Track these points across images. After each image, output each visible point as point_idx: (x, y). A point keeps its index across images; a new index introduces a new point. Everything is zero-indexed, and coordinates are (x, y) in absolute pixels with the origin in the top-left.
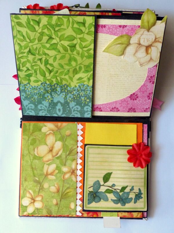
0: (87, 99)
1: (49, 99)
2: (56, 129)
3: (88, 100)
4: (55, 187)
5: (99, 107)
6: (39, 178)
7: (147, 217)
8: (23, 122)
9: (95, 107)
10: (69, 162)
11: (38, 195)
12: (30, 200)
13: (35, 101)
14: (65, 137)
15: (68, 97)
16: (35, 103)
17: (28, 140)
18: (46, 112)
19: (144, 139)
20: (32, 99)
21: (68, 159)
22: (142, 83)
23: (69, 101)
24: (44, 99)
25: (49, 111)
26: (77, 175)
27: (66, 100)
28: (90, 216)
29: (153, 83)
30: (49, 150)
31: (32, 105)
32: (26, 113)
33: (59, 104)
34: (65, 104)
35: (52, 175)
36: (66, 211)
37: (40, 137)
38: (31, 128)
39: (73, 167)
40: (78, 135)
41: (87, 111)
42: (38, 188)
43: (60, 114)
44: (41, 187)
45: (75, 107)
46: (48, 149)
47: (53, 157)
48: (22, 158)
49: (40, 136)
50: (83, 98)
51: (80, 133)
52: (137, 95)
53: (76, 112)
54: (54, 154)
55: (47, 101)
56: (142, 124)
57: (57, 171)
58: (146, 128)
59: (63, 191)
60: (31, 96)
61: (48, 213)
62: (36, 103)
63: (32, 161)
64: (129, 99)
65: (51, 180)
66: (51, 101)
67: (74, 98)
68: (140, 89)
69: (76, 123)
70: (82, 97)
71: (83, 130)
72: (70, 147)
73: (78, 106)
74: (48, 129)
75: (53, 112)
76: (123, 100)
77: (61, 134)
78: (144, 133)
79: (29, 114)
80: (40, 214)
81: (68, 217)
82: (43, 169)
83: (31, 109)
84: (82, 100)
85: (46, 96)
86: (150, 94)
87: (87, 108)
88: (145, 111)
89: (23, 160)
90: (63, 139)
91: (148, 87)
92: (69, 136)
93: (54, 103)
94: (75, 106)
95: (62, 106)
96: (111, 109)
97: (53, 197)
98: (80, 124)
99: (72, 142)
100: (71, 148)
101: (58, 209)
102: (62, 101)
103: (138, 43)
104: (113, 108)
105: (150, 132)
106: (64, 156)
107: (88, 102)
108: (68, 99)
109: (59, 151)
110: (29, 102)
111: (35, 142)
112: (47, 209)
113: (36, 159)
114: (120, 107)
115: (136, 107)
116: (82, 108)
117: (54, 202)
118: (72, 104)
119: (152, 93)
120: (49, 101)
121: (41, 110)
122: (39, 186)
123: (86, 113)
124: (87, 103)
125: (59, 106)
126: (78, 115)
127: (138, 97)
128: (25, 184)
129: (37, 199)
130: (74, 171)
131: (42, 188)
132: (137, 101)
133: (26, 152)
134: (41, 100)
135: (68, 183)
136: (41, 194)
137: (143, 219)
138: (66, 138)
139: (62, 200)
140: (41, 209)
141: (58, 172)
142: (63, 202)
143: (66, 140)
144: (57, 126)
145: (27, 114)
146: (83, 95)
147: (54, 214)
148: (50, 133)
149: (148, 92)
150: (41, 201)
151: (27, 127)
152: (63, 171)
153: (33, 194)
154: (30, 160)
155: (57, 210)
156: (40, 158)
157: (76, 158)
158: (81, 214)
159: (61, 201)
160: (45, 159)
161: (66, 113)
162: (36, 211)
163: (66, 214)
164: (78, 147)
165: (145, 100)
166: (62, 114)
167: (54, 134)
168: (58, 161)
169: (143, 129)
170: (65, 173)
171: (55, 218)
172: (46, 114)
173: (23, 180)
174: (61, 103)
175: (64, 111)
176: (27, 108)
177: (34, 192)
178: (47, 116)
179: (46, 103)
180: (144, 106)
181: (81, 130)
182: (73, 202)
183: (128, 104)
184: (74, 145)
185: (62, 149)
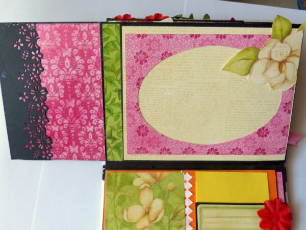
2: (153, 180)
5: (214, 149)
8: (107, 172)
9: (210, 148)
14: (167, 193)
17: (114, 198)
19: (279, 194)
21: (172, 226)
22: (275, 113)
29: (289, 112)
30: (144, 212)
37: (130, 194)
38: (119, 179)
40: (185, 190)
46: (143, 210)
47: (150, 222)
48: (105, 225)
49: (131, 192)
51: (188, 186)
52: (267, 130)
54: (152, 218)
56: (274, 171)
58: (280, 177)
63: (119, 229)
64: (257, 135)
68: (271, 121)
69: (182, 171)
71: (192, 182)
72: (175, 207)
74: (142, 182)
76: (248, 138)
77: (160, 188)
78: (279, 184)
86: (285, 127)
88: (278, 153)
89: (107, 228)
90: (163, 195)
91: (282, 118)
92: (173, 190)
96: (231, 151)
98: (187, 174)
99: (177, 200)
100: (177, 208)
103: (269, 57)
104: (233, 150)
105: (286, 183)
106: (166, 222)
109: (159, 214)
111: (124, 201)
113: (125, 226)
114: (244, 147)
115: (265, 148)
119: (288, 126)
127: (268, 133)
132: (268, 138)
133: (111, 216)
143: (168, 196)
144: (155, 177)
148: (146, 187)
149: (282, 125)
151: (112, 178)
154: (117, 227)
156: (131, 225)
157: (184, 224)
164: (185, 207)
165: (279, 137)
167: (151, 188)
168: (158, 229)
169: (276, 179)
180: (277, 146)
181: (189, 182)
183: (255, 143)
184: (180, 204)
185: (163, 211)
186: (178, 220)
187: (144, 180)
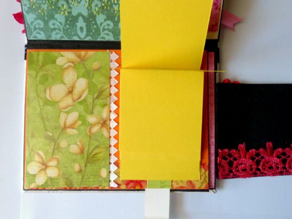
1: (65, 10)
2: (78, 60)
4: (78, 145)
6: (53, 133)
7: (214, 189)
8: (28, 51)
10: (97, 109)
11: (52, 158)
12: (39, 165)
13: (44, 15)
14: (92, 72)
15: (93, 5)
16: (44, 18)
17: (36, 77)
18: (62, 33)
19: (209, 74)
20: (40, 11)
21: (96, 104)
23: (95, 12)
24: (57, 9)
25: (66, 31)
26: (110, 128)
27: (90, 12)
28: (131, 188)
30: (68, 91)
31: (39, 21)
32: (32, 36)
33: (81, 19)
34: (89, 19)
35: (73, 128)
36: (94, 181)
37: (53, 72)
38: (41, 58)
39: (105, 115)
40: (111, 69)
42: (52, 147)
43: (82, 35)
44: (56, 146)
45: (105, 24)
46: (66, 89)
47: (74, 101)
48: (27, 104)
49: (54, 71)
50: (116, 7)
51: (114, 65)
53: (107, 32)
54: (76, 97)
55: (63, 13)
56: (206, 51)
57: (80, 122)
58: (212, 58)
59: (90, 151)
60: (37, 5)
61: (67, 185)
62: (46, 18)
63: (42, 107)
65: (70, 135)
66: (69, 13)
67: (102, 7)
69: (108, 51)
70: (114, 6)
71: (119, 61)
72: (99, 87)
73: (109, 22)
74: (66, 61)
75: (73, 33)
77: (86, 68)
78: (210, 65)
79: (36, 37)
80: (56, 187)
81: (97, 189)
82: (59, 119)
83: (39, 28)
84: (115, 11)
85: (60, 5)
88: (210, 30)
89: (29, 107)
90: (88, 75)
92: (98, 70)
93: (72, 16)
94: (105, 21)
95: (84, 22)
97: (74, 161)
98: (114, 52)
99: (102, 79)
100: (102, 87)
101: (82, 178)
102: (85, 13)
105: (218, 64)
106: (90, 100)
108: (93, 10)
109: (83, 93)
110: (35, 17)
111: (47, 80)
112: (66, 179)
113: (48, 105)
116: (116, 24)
117: (77, 167)
118: (100, 18)
120: (64, 13)
121: (55, 29)
122: (53, 144)
125: (81, 23)
126: (110, 38)
128: (32, 142)
129: (50, 164)
130: (106, 121)
131: (57, 148)
133: (33, 95)
134: (52, 13)
135: (97, 140)
136: (57, 157)
137: (210, 190)
138: (93, 74)
139: (88, 165)
140: (56, 179)
141: (82, 124)
142: (89, 167)
143: (93, 76)
144: (79, 56)
145: (33, 37)
146: (116, 2)
147: (76, 186)
148: (69, 66)
150: (57, 167)
151: (34, 57)
152: (89, 122)
153: (44, 157)
154: (40, 106)
155: (80, 180)
156: (53, 103)
157: (108, 103)
158: (116, 186)
159: (86, 166)
160: (62, 104)
161: (91, 34)
162: (49, 181)
163: (94, 186)
164: (111, 86)
166: (86, 36)
167: (74, 68)
168: (81, 108)
169: (208, 59)
170: (91, 124)
171: (79, 192)
172: (62, 37)
173: (29, 135)
175: (89, 30)
176: (32, 27)
177: (46, 153)
178: (63, 39)
179: (60, 18)
181: (115, 61)
182: (104, 167)
184: (104, 83)
185: (87, 91)
186: (103, 99)
187: (67, 59)
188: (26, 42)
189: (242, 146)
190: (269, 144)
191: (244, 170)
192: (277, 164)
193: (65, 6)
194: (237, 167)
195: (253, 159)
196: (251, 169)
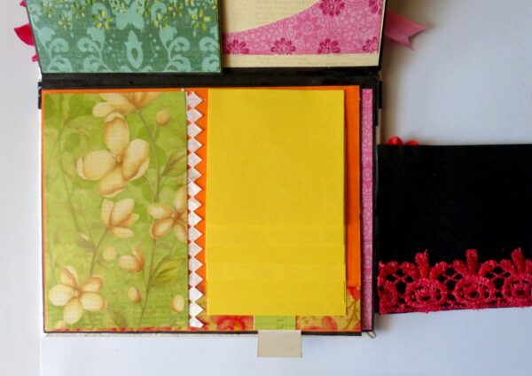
0: (206, 14)
1: (105, 20)
2: (129, 107)
3: (207, 19)
4: (133, 256)
5: (240, 41)
6: (90, 236)
7: (372, 330)
8: (44, 92)
9: (230, 40)
10: (166, 193)
11: (91, 278)
12: (69, 290)
13: (68, 29)
14: (156, 129)
15: (153, 11)
16: (69, 35)
17: (59, 139)
18: (101, 60)
19: (363, 129)
20: (60, 23)
21: (163, 185)
23: (156, 23)
24: (91, 19)
25: (107, 57)
26: (189, 227)
27: (148, 23)
28: (225, 328)
30: (113, 161)
31: (60, 40)
32: (50, 66)
33: (132, 35)
34: (148, 34)
35: (124, 227)
36: (163, 317)
37: (87, 130)
38: (66, 106)
39: (179, 204)
40: (188, 123)
41: (209, 53)
42: (90, 259)
43: (136, 65)
44: (96, 259)
45: (175, 43)
46: (112, 159)
47: (125, 179)
48: (45, 185)
49: (90, 127)
50: (193, 14)
51: (195, 115)
53: (179, 57)
54: (128, 173)
55: (100, 25)
56: (358, 87)
57: (136, 217)
58: (368, 99)
59: (155, 266)
60: (55, 12)
61: (117, 324)
62: (72, 35)
63: (70, 191)
64: (320, 12)
65: (120, 240)
66: (111, 24)
67: (170, 14)
69: (183, 90)
70: (190, 11)
71: (202, 108)
72: (168, 154)
73: (182, 39)
74: (109, 109)
75: (119, 61)
76: (303, 16)
77: (143, 121)
78: (364, 112)
79: (56, 68)
80: (98, 327)
81: (168, 331)
82: (101, 211)
83: (61, 53)
84: (191, 19)
85: (95, 12)
87: (208, 44)
88: (365, 49)
89: (49, 191)
90: (149, 133)
92: (165, 124)
93: (117, 30)
94: (174, 38)
95: (139, 40)
96: (273, 45)
97: (128, 283)
98: (193, 93)
99: (173, 140)
100: (172, 156)
101: (143, 313)
102: (140, 25)
104: (277, 43)
105: (380, 110)
106: (153, 178)
107: (209, 25)
108: (153, 18)
109: (140, 166)
110: (54, 33)
111: (78, 143)
112: (115, 313)
113: (81, 187)
114: (296, 38)
115: (338, 38)
116: (194, 42)
117: (132, 294)
118: (167, 33)
120: (103, 26)
121: (87, 54)
122: (92, 254)
123: (207, 60)
124: (204, 27)
125: (133, 42)
126: (186, 67)
127: (342, 6)
128: (56, 251)
129: (88, 288)
130: (182, 214)
131: (98, 261)
132: (342, 18)
133: (54, 170)
134: (83, 25)
135: (166, 247)
136: (99, 276)
137: (363, 333)
138: (158, 131)
139: (152, 289)
140: (98, 313)
141: (140, 219)
142: (154, 293)
143: (157, 136)
144: (132, 101)
145: (52, 69)
146: (192, 4)
147: (132, 325)
148: (116, 118)
150: (99, 293)
151: (53, 103)
152: (151, 217)
153: (76, 277)
154: (67, 189)
155: (139, 316)
156: (91, 184)
157: (184, 182)
158: (201, 325)
159: (148, 291)
160: (105, 186)
161: (152, 61)
162: (86, 317)
163: (163, 326)
164: (188, 152)
165: (364, 16)
166: (143, 66)
167: (125, 121)
168: (138, 192)
169: (361, 103)
170: (156, 220)
171: (138, 335)
172: (102, 67)
173: (49, 239)
174: (137, 31)
175: (147, 55)
176: (49, 51)
177: (80, 270)
178: (104, 71)
179: (96, 33)
180: (362, 34)
181: (196, 108)
182: (180, 293)
183: (317, 28)
184: (178, 148)
185: (148, 161)
186: (175, 176)
187: (112, 106)
188: (40, 77)
189: (422, 257)
190: (472, 253)
191: (426, 298)
192: (486, 287)
193: (104, 14)
194: (413, 293)
195: (441, 279)
196: (439, 297)
